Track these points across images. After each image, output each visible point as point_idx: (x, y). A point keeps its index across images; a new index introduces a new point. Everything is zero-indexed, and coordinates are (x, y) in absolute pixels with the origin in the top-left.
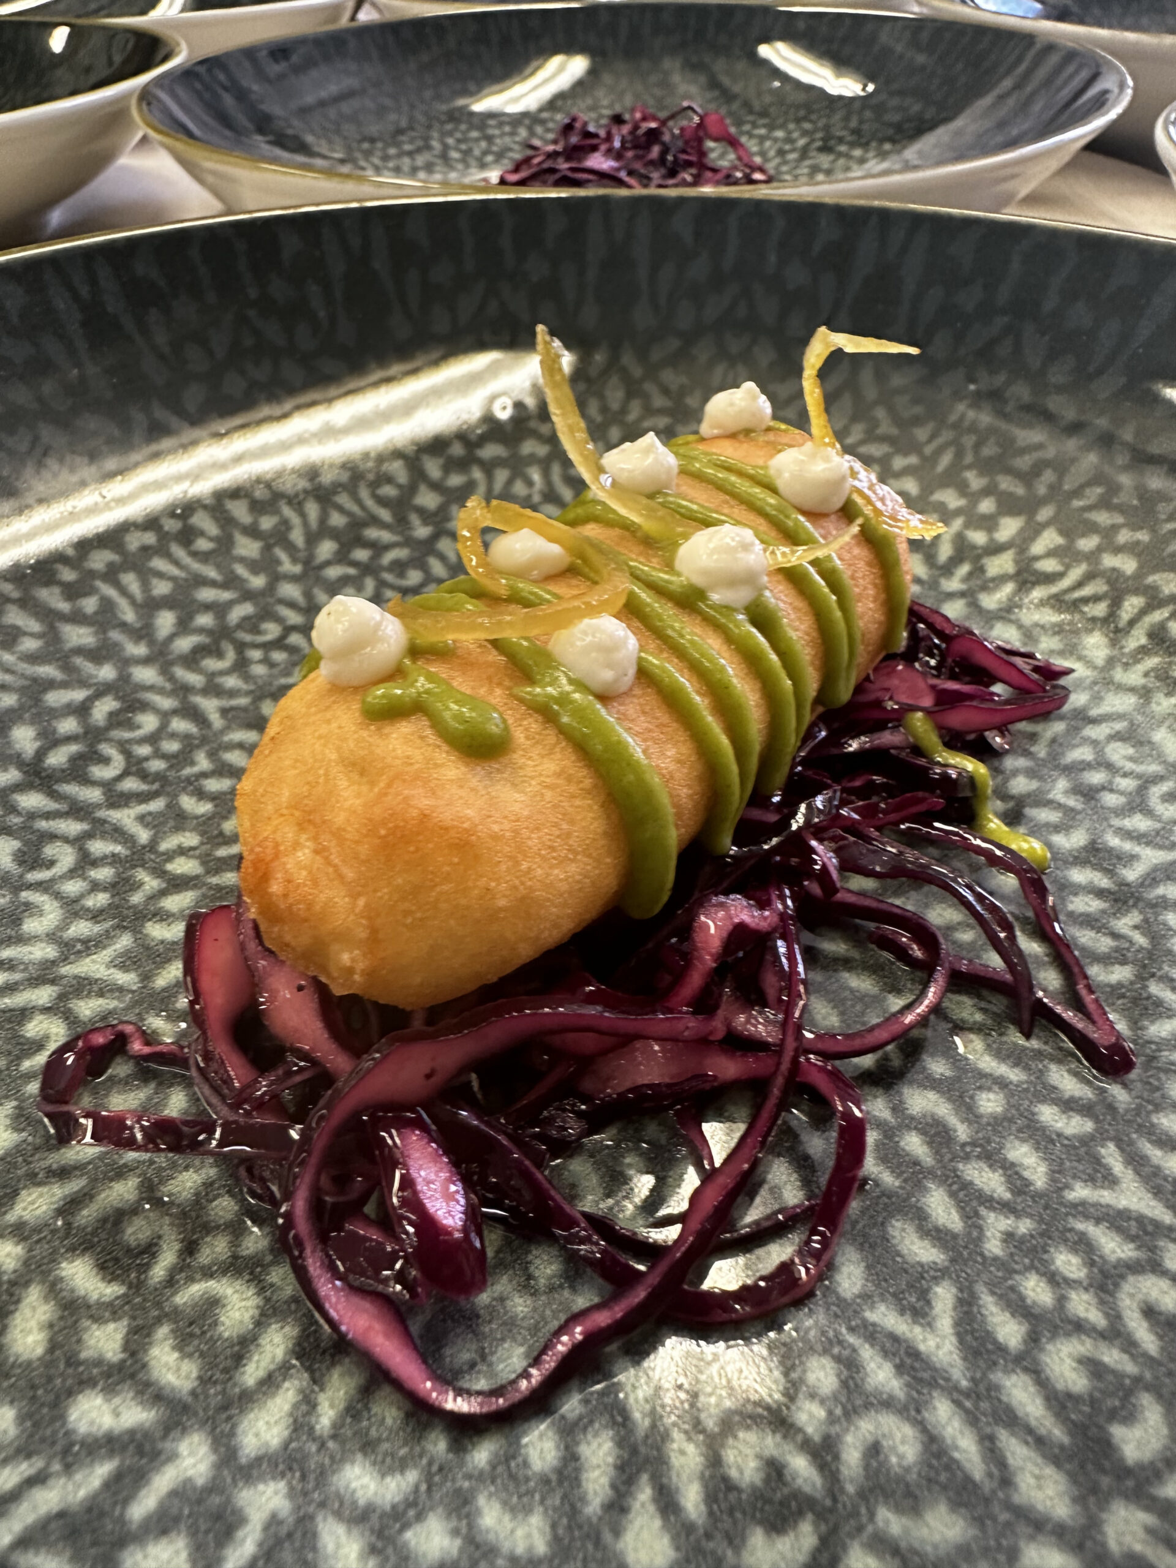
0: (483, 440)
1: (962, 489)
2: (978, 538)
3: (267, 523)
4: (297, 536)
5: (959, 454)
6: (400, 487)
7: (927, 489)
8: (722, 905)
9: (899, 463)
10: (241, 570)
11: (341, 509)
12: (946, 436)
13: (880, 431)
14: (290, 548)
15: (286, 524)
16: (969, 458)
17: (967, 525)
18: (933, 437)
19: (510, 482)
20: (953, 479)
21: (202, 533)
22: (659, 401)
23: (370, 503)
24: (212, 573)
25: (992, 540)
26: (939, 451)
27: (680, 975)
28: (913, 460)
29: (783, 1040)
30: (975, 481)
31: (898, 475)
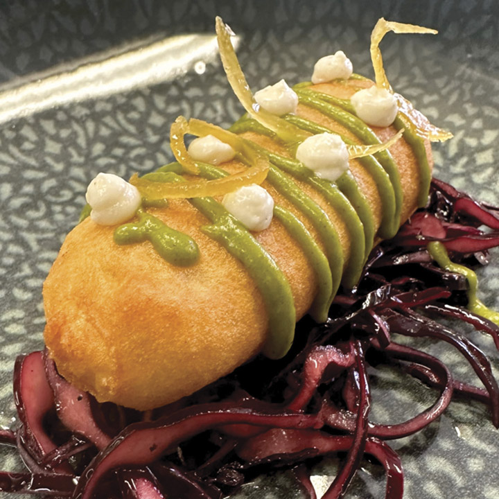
0: (188, 86)
1: (463, 114)
2: (472, 142)
3: (64, 133)
4: (82, 141)
5: (462, 94)
6: (141, 113)
7: (443, 114)
8: (322, 351)
9: (427, 99)
10: (49, 160)
11: (106, 125)
12: (455, 83)
13: (417, 81)
14: (77, 147)
15: (75, 134)
16: (467, 97)
17: (466, 135)
18: (447, 84)
19: (204, 110)
20: (458, 108)
21: (27, 139)
22: (290, 64)
23: (123, 122)
24: (32, 162)
25: (480, 143)
26: (450, 93)
27: (297, 392)
28: (435, 97)
29: (357, 429)
30: (471, 110)
31: (426, 106)
